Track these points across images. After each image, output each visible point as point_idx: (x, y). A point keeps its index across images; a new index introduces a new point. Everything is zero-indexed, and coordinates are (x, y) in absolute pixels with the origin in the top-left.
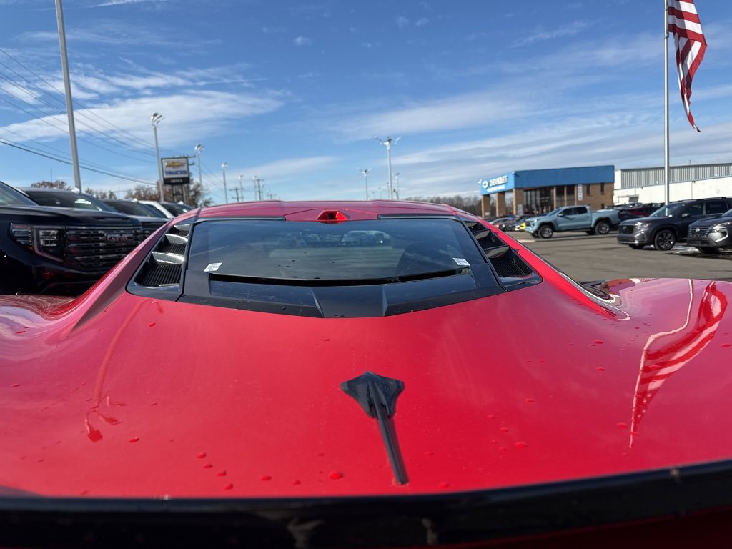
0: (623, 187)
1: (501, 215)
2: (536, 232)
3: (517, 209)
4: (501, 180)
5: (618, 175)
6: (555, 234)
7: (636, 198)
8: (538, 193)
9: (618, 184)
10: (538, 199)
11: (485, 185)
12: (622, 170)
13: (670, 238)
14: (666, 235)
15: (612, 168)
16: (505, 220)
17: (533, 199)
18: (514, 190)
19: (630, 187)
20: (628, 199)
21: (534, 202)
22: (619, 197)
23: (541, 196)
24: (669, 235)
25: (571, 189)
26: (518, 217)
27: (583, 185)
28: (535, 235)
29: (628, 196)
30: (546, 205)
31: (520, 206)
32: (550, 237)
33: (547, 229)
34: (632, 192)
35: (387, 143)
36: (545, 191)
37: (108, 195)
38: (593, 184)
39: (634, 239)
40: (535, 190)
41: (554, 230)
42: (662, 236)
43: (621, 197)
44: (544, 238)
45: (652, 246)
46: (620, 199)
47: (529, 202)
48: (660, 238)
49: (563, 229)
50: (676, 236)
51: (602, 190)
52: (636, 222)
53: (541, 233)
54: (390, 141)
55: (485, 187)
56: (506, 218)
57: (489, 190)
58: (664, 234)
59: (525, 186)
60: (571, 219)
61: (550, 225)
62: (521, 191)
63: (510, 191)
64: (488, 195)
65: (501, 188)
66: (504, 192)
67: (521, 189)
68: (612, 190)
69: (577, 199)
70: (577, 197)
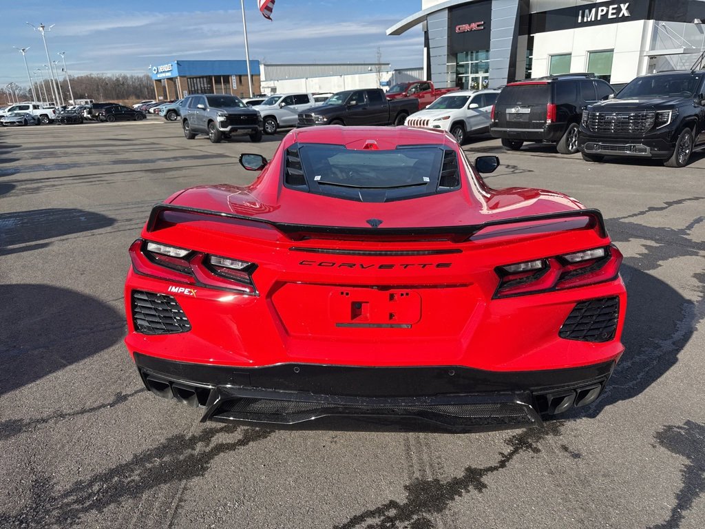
0: (266, 79)
4: (166, 67)
5: (262, 68)
9: (263, 77)
11: (155, 70)
12: (265, 65)
15: (258, 62)
18: (178, 77)
19: (270, 80)
21: (199, 88)
25: (227, 79)
27: (236, 76)
29: (269, 87)
33: (173, 114)
35: (41, 29)
40: (203, 77)
43: (265, 88)
54: (43, 27)
57: (160, 76)
59: (188, 74)
62: (185, 79)
63: (176, 78)
64: (159, 81)
65: (169, 75)
66: (170, 79)
67: (185, 76)
68: (259, 81)
69: (233, 88)
70: (232, 85)
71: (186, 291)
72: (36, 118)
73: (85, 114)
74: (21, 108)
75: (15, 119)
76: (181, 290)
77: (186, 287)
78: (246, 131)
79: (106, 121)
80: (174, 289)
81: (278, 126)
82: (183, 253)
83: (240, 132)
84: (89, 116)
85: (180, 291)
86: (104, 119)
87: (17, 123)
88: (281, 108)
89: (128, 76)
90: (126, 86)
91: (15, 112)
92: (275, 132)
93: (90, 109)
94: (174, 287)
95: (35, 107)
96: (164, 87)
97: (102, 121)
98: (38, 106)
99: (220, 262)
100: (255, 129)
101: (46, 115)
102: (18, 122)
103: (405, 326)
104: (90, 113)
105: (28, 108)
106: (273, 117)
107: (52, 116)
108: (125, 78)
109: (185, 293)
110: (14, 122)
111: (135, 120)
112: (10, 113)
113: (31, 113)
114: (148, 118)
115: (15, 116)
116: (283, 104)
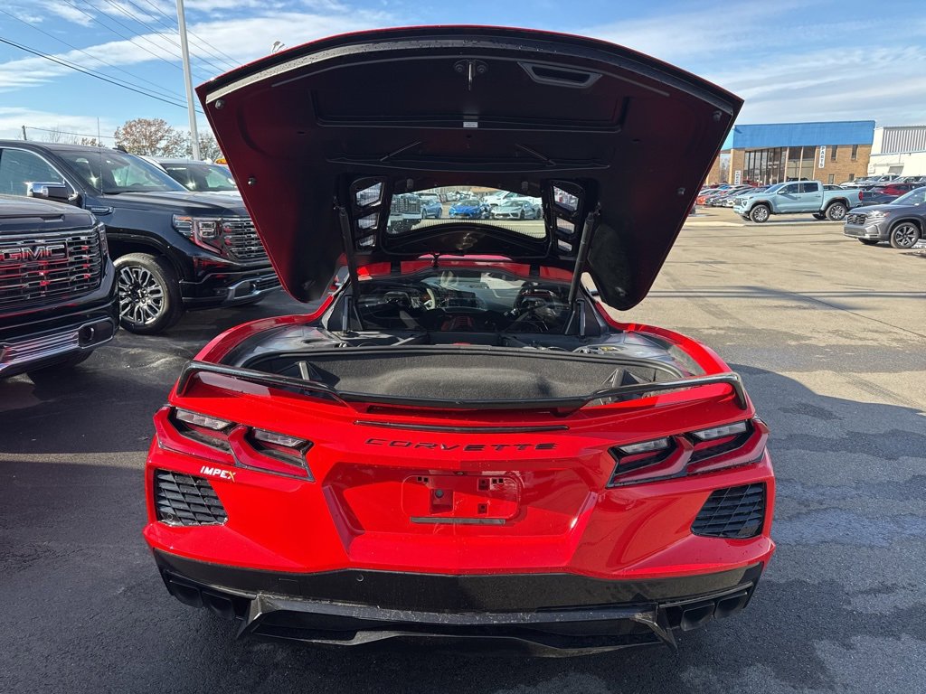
0: (884, 152)
1: (713, 184)
2: (748, 213)
3: (733, 177)
5: (878, 134)
6: (772, 217)
7: (900, 168)
8: (765, 154)
9: (876, 148)
10: (764, 163)
13: (912, 233)
14: (908, 229)
15: (872, 124)
16: (716, 192)
17: (758, 162)
18: (732, 150)
19: (893, 152)
20: (888, 168)
22: (875, 165)
23: (769, 159)
24: (911, 229)
25: (810, 152)
26: (734, 188)
27: (828, 147)
28: (747, 216)
29: (888, 165)
30: (774, 173)
31: (739, 173)
32: (765, 221)
33: (763, 210)
34: (893, 159)
36: (776, 153)
38: (843, 146)
39: (864, 232)
41: (770, 212)
42: (902, 231)
43: (879, 166)
44: (757, 221)
45: (887, 242)
46: (877, 168)
47: (751, 167)
48: (899, 232)
49: (783, 211)
50: (920, 230)
51: (854, 154)
52: (870, 211)
53: (754, 215)
56: (717, 189)
58: (905, 228)
59: (748, 146)
60: (796, 199)
61: (766, 204)
62: (742, 152)
63: (728, 151)
67: (742, 149)
68: (868, 155)
69: (817, 166)
70: (818, 162)
71: (223, 474)
72: (536, 209)
75: (509, 211)
76: (217, 471)
77: (222, 469)
80: (208, 471)
82: (221, 425)
85: (215, 473)
87: (512, 217)
94: (207, 468)
99: (266, 436)
102: (513, 214)
103: (498, 522)
109: (222, 476)
110: (508, 215)
112: (506, 200)
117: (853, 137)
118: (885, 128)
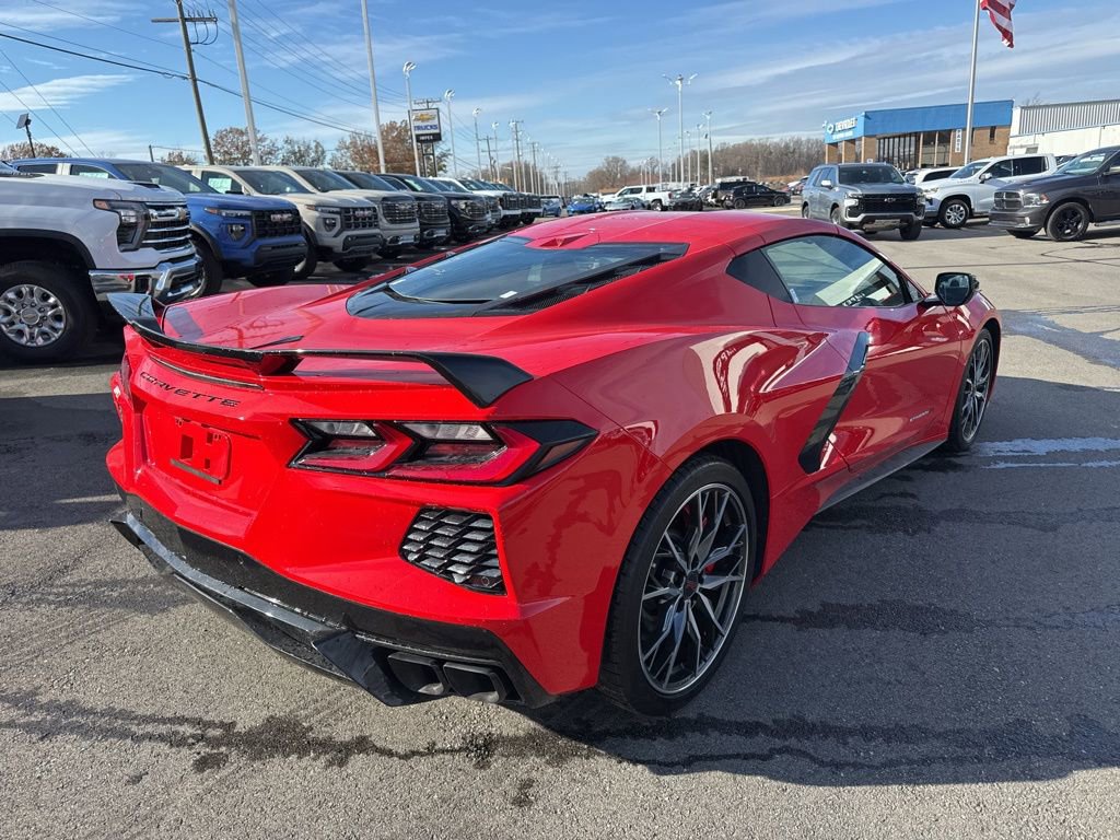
0: (1021, 132)
4: (847, 123)
5: (1016, 113)
7: (1035, 149)
9: (1014, 129)
11: (830, 129)
15: (1010, 104)
18: (864, 138)
19: (1030, 132)
20: (1024, 150)
21: (896, 154)
22: (1014, 147)
25: (945, 138)
29: (1025, 146)
34: (1028, 140)
35: (679, 82)
37: (313, 145)
40: (905, 136)
43: (1017, 147)
46: (1015, 150)
51: (992, 135)
54: (681, 80)
55: (830, 132)
57: (837, 137)
59: (880, 132)
62: (874, 139)
63: (860, 139)
64: (835, 145)
65: (849, 135)
66: (852, 141)
67: (874, 136)
68: (1007, 137)
69: (953, 150)
70: (954, 147)
72: (647, 204)
73: (710, 199)
74: (632, 191)
75: (622, 206)
78: (890, 222)
79: (733, 207)
81: (971, 214)
83: (879, 224)
84: (713, 200)
86: (731, 204)
87: (623, 210)
88: (982, 182)
89: (803, 139)
90: (796, 155)
91: (626, 196)
92: (963, 224)
93: (716, 191)
95: (650, 190)
96: (840, 155)
97: (728, 208)
98: (654, 188)
100: (908, 220)
101: (660, 201)
102: (624, 208)
104: (714, 196)
105: (640, 191)
106: (964, 199)
107: (666, 202)
108: (798, 143)
110: (620, 209)
111: (773, 206)
112: (619, 198)
113: (642, 199)
114: (792, 202)
115: (624, 202)
116: (988, 176)
117: (992, 119)
118: (1022, 108)
